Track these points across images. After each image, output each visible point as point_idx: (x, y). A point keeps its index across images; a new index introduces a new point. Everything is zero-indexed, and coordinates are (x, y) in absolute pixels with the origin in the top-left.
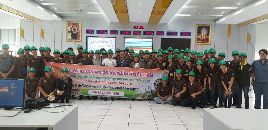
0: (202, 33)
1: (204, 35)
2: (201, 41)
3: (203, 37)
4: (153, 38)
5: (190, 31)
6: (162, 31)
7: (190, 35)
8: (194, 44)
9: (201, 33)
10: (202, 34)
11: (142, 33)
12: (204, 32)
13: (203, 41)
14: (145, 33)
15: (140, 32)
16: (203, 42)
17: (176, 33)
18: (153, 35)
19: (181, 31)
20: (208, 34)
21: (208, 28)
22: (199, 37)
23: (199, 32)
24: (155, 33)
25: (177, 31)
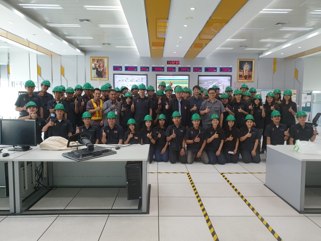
1: (247, 71)
2: (243, 78)
3: (246, 73)
4: (189, 76)
5: (231, 66)
6: (200, 66)
7: (231, 71)
8: (236, 82)
11: (177, 69)
12: (246, 67)
14: (181, 69)
15: (174, 68)
16: (246, 79)
17: (216, 69)
18: (190, 71)
19: (221, 66)
20: (251, 70)
21: (251, 63)
22: (241, 73)
23: (241, 68)
25: (216, 66)
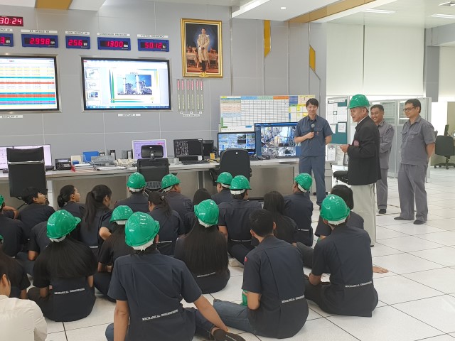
0: (198, 43)
1: (205, 51)
2: (198, 68)
3: (203, 56)
4: (55, 58)
5: (166, 37)
6: (83, 34)
7: (167, 50)
8: (181, 77)
9: (195, 45)
10: (200, 48)
11: (18, 40)
12: (203, 40)
13: (204, 66)
14: (28, 40)
15: (10, 37)
16: (204, 70)
17: (127, 41)
18: (56, 46)
19: (139, 36)
20: (215, 47)
21: (212, 30)
22: (192, 55)
23: (191, 43)
24: (62, 42)
25: (128, 36)
